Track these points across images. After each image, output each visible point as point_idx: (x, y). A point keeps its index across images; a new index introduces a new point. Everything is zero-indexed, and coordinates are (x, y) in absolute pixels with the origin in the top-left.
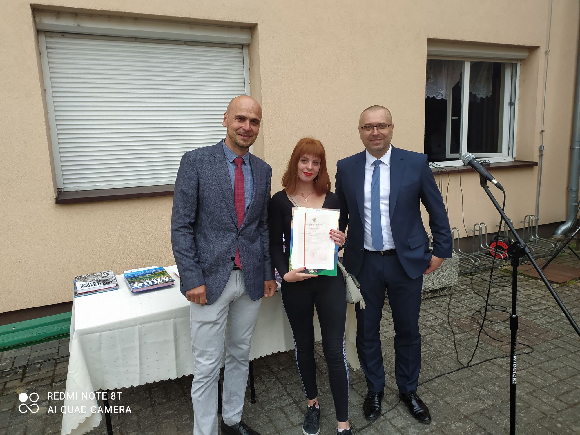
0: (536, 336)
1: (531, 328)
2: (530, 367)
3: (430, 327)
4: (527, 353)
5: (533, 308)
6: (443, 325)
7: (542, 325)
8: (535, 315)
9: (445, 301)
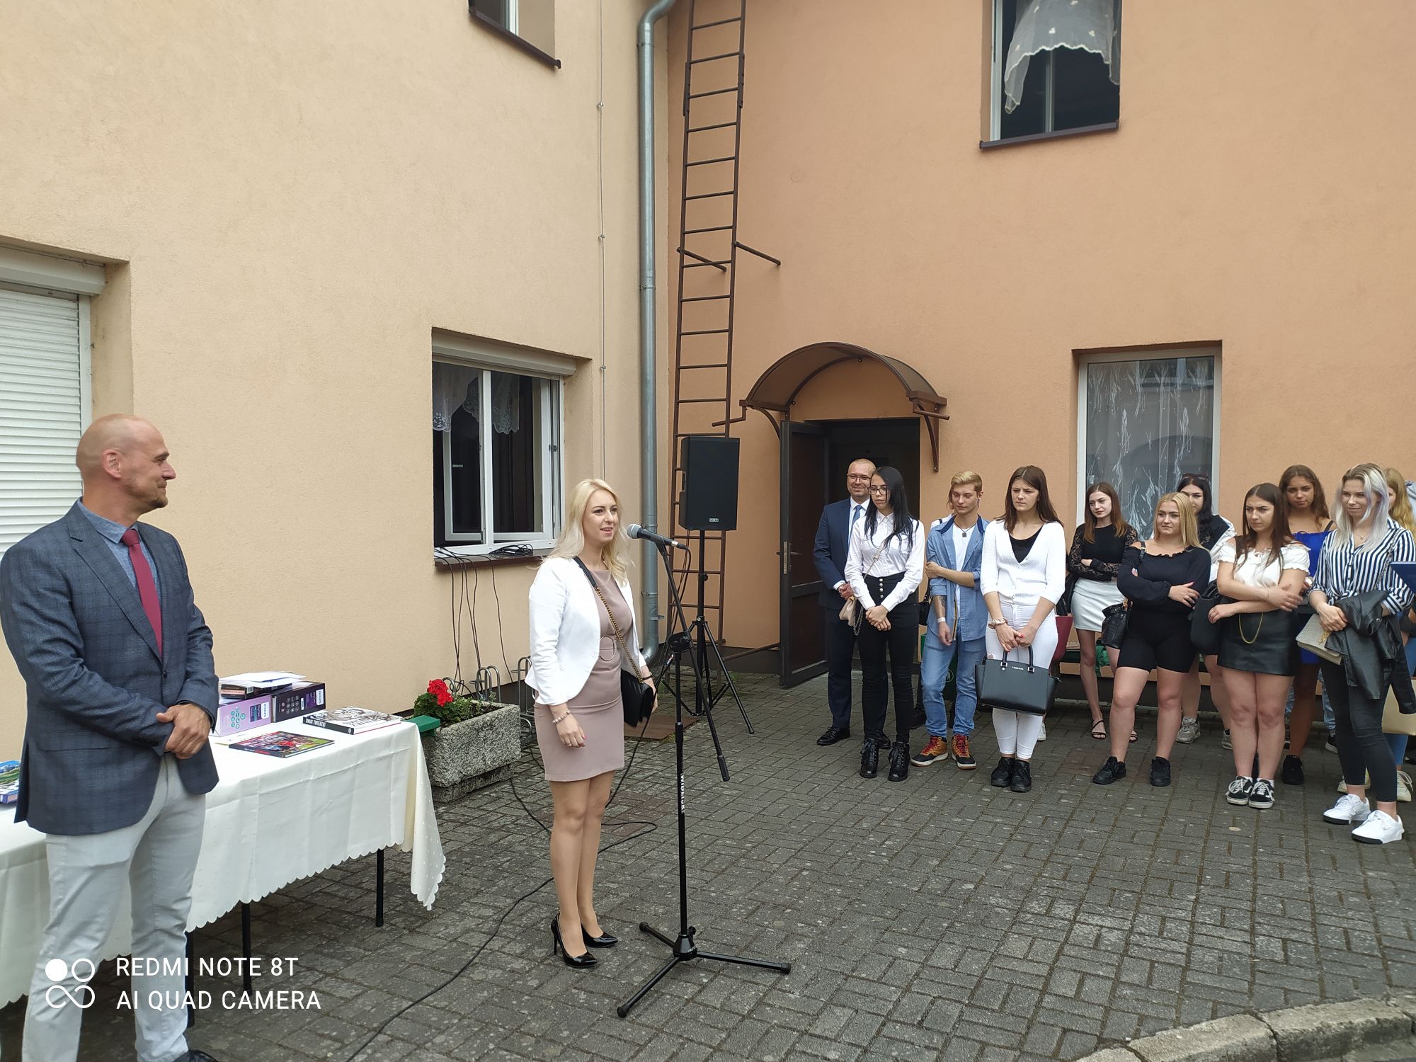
0: (653, 810)
1: (643, 802)
2: (659, 845)
3: (499, 829)
4: (649, 832)
5: (637, 776)
6: (519, 822)
7: (656, 796)
8: (643, 786)
9: (504, 790)
